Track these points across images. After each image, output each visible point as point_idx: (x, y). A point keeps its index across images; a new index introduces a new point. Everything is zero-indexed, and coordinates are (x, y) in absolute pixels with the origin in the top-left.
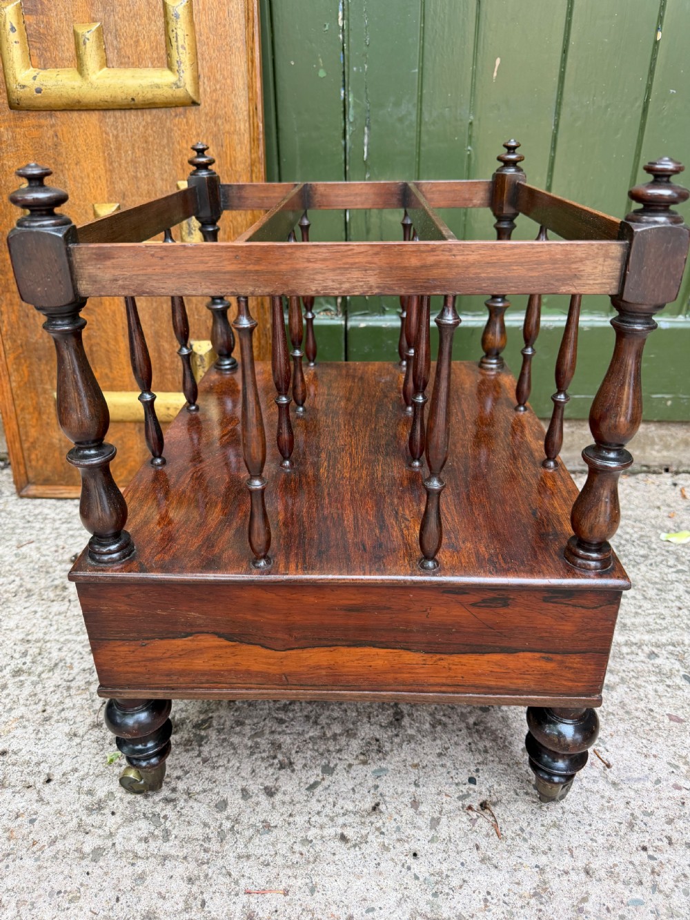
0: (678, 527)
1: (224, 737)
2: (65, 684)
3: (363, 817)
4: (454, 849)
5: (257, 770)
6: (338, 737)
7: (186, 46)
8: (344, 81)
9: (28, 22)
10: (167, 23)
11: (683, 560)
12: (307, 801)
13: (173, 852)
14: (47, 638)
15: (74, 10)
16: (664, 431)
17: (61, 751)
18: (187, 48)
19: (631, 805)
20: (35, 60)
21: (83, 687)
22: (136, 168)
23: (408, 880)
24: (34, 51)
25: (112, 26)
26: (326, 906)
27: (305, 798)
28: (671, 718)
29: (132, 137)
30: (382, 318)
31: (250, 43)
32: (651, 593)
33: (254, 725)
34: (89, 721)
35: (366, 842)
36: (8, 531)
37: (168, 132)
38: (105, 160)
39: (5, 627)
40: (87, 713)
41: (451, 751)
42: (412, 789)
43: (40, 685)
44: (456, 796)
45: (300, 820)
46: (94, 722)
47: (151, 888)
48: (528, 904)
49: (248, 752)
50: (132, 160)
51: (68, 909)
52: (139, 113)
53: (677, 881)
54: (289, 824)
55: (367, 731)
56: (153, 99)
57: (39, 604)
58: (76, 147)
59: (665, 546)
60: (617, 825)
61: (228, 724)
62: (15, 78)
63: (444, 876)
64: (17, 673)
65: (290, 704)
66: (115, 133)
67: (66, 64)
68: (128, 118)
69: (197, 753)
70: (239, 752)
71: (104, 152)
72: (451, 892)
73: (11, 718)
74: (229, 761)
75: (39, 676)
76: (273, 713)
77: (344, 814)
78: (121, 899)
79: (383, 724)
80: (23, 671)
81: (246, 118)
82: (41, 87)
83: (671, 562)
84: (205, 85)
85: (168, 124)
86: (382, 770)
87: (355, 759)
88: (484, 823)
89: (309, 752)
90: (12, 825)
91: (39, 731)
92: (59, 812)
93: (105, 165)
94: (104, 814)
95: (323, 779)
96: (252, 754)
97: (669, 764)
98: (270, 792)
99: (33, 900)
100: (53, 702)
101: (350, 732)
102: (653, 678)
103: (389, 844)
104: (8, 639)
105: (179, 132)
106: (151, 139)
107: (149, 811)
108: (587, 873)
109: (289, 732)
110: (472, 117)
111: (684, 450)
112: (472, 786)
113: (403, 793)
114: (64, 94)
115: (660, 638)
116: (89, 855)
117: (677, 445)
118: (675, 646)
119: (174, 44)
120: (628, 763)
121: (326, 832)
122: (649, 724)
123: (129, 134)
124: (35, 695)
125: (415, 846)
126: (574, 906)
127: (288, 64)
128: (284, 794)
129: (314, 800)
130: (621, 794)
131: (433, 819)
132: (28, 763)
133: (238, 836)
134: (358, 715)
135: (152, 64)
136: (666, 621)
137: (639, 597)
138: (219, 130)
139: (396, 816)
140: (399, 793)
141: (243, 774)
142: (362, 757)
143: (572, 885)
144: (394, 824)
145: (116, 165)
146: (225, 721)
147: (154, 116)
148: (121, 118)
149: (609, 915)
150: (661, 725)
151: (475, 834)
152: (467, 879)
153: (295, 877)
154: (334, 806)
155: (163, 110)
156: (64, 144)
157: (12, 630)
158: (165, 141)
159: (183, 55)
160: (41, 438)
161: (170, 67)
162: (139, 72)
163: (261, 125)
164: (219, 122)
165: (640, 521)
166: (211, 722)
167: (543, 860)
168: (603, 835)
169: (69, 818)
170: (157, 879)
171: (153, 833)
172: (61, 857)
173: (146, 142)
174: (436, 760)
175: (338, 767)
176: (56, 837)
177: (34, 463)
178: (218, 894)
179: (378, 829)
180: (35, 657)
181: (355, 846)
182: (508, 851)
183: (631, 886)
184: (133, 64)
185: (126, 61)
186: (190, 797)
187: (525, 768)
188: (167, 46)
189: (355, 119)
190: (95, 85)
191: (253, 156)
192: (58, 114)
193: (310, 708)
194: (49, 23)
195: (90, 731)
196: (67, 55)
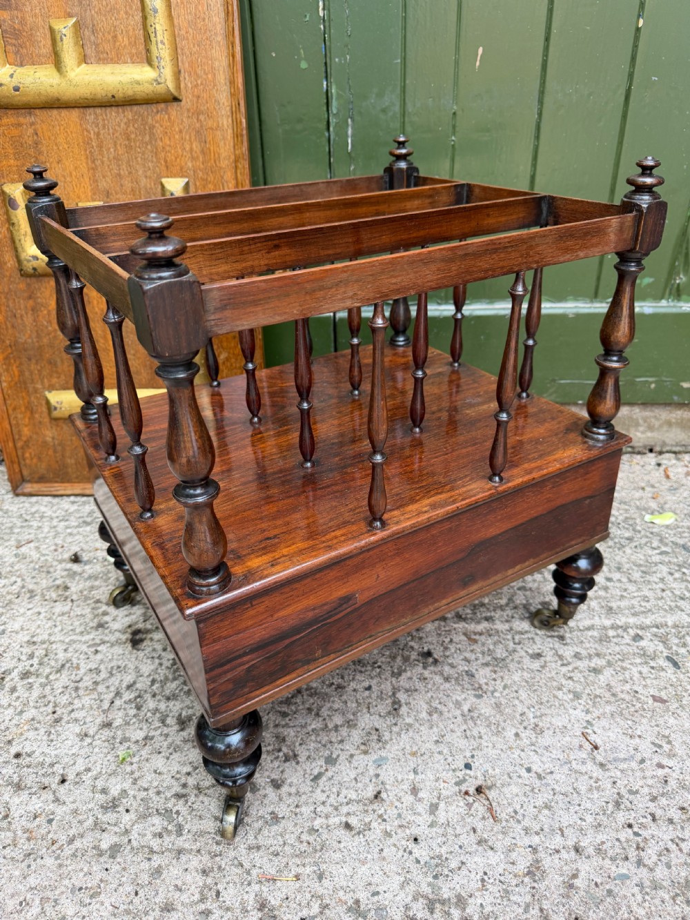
0: (662, 508)
2: (73, 685)
3: (365, 805)
4: (453, 833)
5: (264, 763)
7: (166, 41)
8: (326, 72)
9: (2, 18)
10: (145, 18)
11: (667, 541)
12: (312, 792)
13: (187, 846)
14: (53, 639)
15: (49, 4)
16: (647, 413)
17: (74, 751)
18: (166, 44)
19: (618, 784)
20: (11, 56)
21: (91, 688)
22: (119, 166)
23: (410, 864)
25: (89, 21)
26: (334, 891)
27: (310, 789)
28: (655, 699)
29: (113, 134)
31: (231, 37)
32: (636, 575)
34: (99, 721)
35: (370, 829)
36: (6, 531)
37: (150, 128)
38: (87, 158)
39: (10, 630)
40: (96, 713)
41: (448, 738)
42: (412, 776)
43: (49, 687)
44: (453, 781)
45: (306, 810)
46: (103, 722)
47: (168, 882)
48: (522, 882)
50: (114, 158)
51: (90, 904)
52: (120, 109)
53: (660, 855)
55: (366, 721)
56: (133, 95)
57: (42, 605)
58: (56, 145)
59: (649, 528)
60: (604, 804)
63: (444, 858)
64: (25, 675)
65: (292, 697)
66: (96, 130)
67: (43, 60)
68: (109, 115)
71: (86, 150)
72: (451, 874)
73: (22, 721)
75: (47, 677)
76: (276, 706)
77: (347, 804)
78: (140, 892)
79: (382, 714)
80: (30, 673)
81: (229, 113)
82: (19, 85)
83: (655, 544)
84: (187, 81)
85: (150, 120)
86: (382, 759)
87: (357, 749)
88: (479, 808)
89: (312, 744)
90: (31, 826)
91: (50, 732)
92: (75, 812)
93: (87, 163)
94: (119, 812)
95: (327, 770)
97: (653, 743)
98: (277, 785)
99: (56, 897)
100: (62, 704)
101: (351, 723)
102: (638, 661)
103: (391, 831)
104: (14, 642)
105: (162, 129)
106: (133, 136)
107: (161, 807)
108: (577, 850)
109: (292, 725)
110: (455, 107)
111: (667, 431)
112: (468, 772)
113: (403, 780)
114: (42, 92)
115: (644, 620)
116: (106, 851)
117: (661, 426)
118: (658, 628)
119: (153, 39)
120: (614, 744)
121: (332, 821)
122: (634, 706)
123: (111, 131)
124: (45, 697)
125: (415, 831)
126: (564, 883)
127: (269, 56)
128: (290, 786)
129: (319, 791)
130: (608, 774)
131: (432, 805)
132: (42, 764)
133: (248, 828)
134: (358, 706)
135: (131, 60)
136: (650, 604)
137: (624, 580)
138: (201, 126)
139: (397, 804)
140: (400, 780)
142: (363, 747)
143: (563, 863)
144: (395, 811)
145: (98, 163)
147: (136, 112)
148: (102, 115)
149: (597, 890)
150: (645, 706)
151: (472, 817)
152: (464, 861)
153: (304, 865)
154: (338, 796)
155: (144, 106)
156: (44, 142)
157: (17, 633)
158: (147, 138)
159: (162, 51)
160: (35, 436)
161: (150, 62)
162: (118, 68)
163: (244, 121)
164: (202, 117)
165: (625, 503)
167: (536, 840)
168: (591, 814)
169: (86, 816)
170: (173, 873)
171: (166, 829)
172: (80, 854)
173: (128, 139)
174: (434, 747)
175: (340, 758)
176: (74, 836)
177: (28, 461)
178: (231, 885)
179: (380, 816)
180: (42, 658)
181: (359, 833)
182: (503, 833)
183: (618, 862)
184: (112, 59)
185: (103, 58)
186: (200, 792)
187: (518, 752)
188: (145, 41)
189: (338, 110)
190: (74, 82)
191: (237, 152)
192: (37, 112)
193: (312, 701)
194: (23, 18)
195: (101, 731)
196: (44, 51)
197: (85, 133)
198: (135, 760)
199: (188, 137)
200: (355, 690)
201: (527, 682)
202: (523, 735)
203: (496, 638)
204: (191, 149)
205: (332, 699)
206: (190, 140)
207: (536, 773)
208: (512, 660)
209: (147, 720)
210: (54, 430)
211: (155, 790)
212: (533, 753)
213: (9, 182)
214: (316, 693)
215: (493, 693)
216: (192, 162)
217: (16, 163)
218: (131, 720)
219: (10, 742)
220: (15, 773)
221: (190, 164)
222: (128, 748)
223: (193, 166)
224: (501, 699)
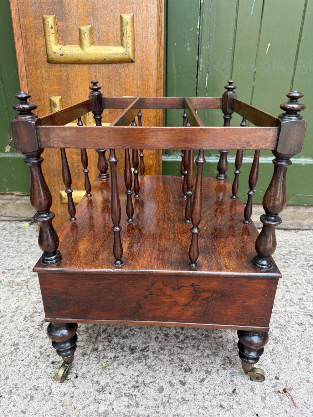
1: (156, 355)
3: (229, 396)
4: (275, 412)
5: (175, 372)
6: (210, 356)
7: (131, 36)
8: (198, 53)
9: (58, 25)
10: (122, 26)
12: (201, 388)
13: (142, 413)
15: (80, 19)
17: (80, 362)
20: (61, 41)
21: (85, 331)
24: (60, 38)
25: (96, 27)
27: (200, 386)
29: (102, 76)
30: (209, 158)
31: (160, 35)
33: (169, 350)
34: (91, 347)
35: (233, 409)
36: (38, 254)
37: (119, 74)
40: (89, 343)
41: (264, 363)
42: (250, 382)
44: (271, 386)
45: (200, 397)
46: (93, 348)
49: (169, 363)
52: (107, 65)
54: (195, 399)
55: (222, 353)
56: (114, 59)
58: (76, 80)
61: (157, 349)
62: (51, 49)
65: (184, 340)
66: (95, 74)
67: (75, 43)
68: (101, 68)
69: (145, 363)
70: (164, 363)
74: (160, 367)
76: (177, 344)
77: (220, 395)
79: (230, 350)
81: (156, 68)
82: (63, 53)
84: (138, 54)
85: (120, 70)
86: (233, 372)
87: (220, 367)
88: (286, 399)
89: (198, 364)
90: (63, 399)
92: (84, 392)
94: (106, 394)
95: (207, 377)
96: (171, 364)
98: (183, 383)
101: (215, 354)
103: (244, 410)
105: (125, 74)
106: (111, 77)
107: (127, 392)
109: (186, 353)
110: (256, 70)
112: (277, 381)
113: (245, 384)
114: (73, 57)
116: (102, 414)
119: (125, 35)
121: (213, 403)
123: (102, 74)
125: (256, 411)
127: (174, 45)
128: (190, 384)
129: (204, 388)
131: (262, 397)
133: (171, 405)
134: (217, 346)
135: (114, 44)
138: (143, 74)
139: (245, 396)
141: (168, 374)
142: (223, 366)
144: (245, 400)
146: (155, 348)
147: (114, 67)
148: (98, 68)
151: (283, 405)
154: (214, 390)
155: (118, 64)
156: (71, 79)
158: (118, 78)
159: (128, 40)
161: (122, 45)
162: (107, 47)
163: (163, 72)
164: (143, 70)
166: (149, 348)
169: (89, 395)
171: (131, 404)
173: (109, 78)
175: (212, 371)
176: (85, 405)
179: (237, 402)
181: (228, 410)
182: (301, 414)
184: (105, 44)
185: (102, 42)
186: (145, 385)
187: (301, 372)
188: (121, 36)
189: (203, 69)
190: (88, 53)
191: (158, 86)
192: (69, 65)
193: (194, 342)
194: (68, 25)
195: (92, 352)
196: (75, 39)
197: (90, 75)
198: (111, 367)
199: (136, 78)
200: (214, 338)
201: (298, 337)
202: (301, 363)
203: (279, 315)
204: (137, 84)
205: (204, 341)
206: (137, 80)
207: (312, 383)
208: (289, 326)
209: (114, 348)
210: (62, 209)
211: (123, 383)
212: (308, 373)
213: (53, 95)
214: (196, 339)
215: (283, 341)
216: (137, 89)
217: (57, 87)
218: (106, 347)
219: (48, 356)
220: (52, 371)
221: (136, 90)
222: (107, 362)
223: (137, 91)
224: (287, 345)
